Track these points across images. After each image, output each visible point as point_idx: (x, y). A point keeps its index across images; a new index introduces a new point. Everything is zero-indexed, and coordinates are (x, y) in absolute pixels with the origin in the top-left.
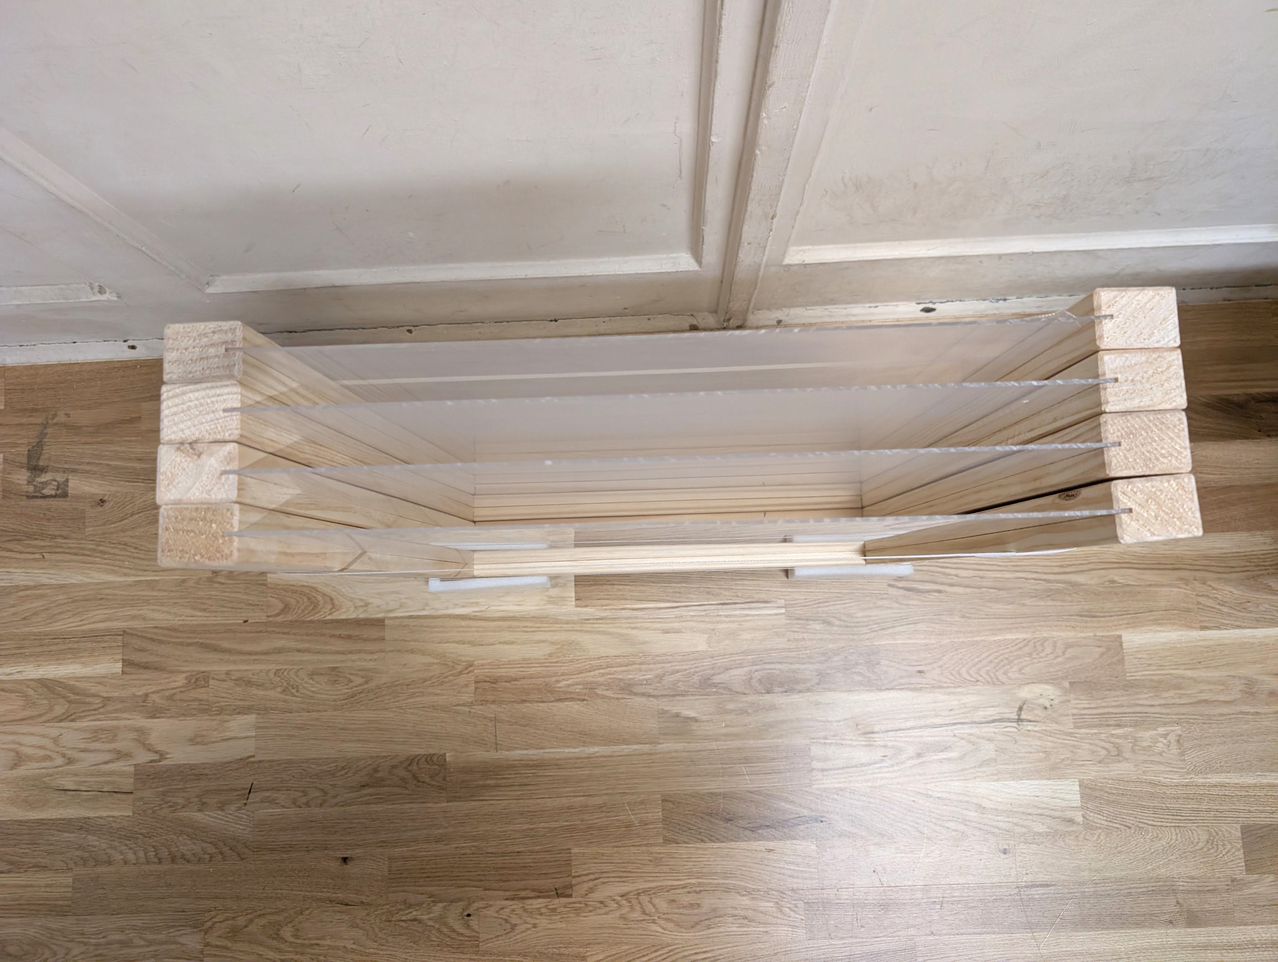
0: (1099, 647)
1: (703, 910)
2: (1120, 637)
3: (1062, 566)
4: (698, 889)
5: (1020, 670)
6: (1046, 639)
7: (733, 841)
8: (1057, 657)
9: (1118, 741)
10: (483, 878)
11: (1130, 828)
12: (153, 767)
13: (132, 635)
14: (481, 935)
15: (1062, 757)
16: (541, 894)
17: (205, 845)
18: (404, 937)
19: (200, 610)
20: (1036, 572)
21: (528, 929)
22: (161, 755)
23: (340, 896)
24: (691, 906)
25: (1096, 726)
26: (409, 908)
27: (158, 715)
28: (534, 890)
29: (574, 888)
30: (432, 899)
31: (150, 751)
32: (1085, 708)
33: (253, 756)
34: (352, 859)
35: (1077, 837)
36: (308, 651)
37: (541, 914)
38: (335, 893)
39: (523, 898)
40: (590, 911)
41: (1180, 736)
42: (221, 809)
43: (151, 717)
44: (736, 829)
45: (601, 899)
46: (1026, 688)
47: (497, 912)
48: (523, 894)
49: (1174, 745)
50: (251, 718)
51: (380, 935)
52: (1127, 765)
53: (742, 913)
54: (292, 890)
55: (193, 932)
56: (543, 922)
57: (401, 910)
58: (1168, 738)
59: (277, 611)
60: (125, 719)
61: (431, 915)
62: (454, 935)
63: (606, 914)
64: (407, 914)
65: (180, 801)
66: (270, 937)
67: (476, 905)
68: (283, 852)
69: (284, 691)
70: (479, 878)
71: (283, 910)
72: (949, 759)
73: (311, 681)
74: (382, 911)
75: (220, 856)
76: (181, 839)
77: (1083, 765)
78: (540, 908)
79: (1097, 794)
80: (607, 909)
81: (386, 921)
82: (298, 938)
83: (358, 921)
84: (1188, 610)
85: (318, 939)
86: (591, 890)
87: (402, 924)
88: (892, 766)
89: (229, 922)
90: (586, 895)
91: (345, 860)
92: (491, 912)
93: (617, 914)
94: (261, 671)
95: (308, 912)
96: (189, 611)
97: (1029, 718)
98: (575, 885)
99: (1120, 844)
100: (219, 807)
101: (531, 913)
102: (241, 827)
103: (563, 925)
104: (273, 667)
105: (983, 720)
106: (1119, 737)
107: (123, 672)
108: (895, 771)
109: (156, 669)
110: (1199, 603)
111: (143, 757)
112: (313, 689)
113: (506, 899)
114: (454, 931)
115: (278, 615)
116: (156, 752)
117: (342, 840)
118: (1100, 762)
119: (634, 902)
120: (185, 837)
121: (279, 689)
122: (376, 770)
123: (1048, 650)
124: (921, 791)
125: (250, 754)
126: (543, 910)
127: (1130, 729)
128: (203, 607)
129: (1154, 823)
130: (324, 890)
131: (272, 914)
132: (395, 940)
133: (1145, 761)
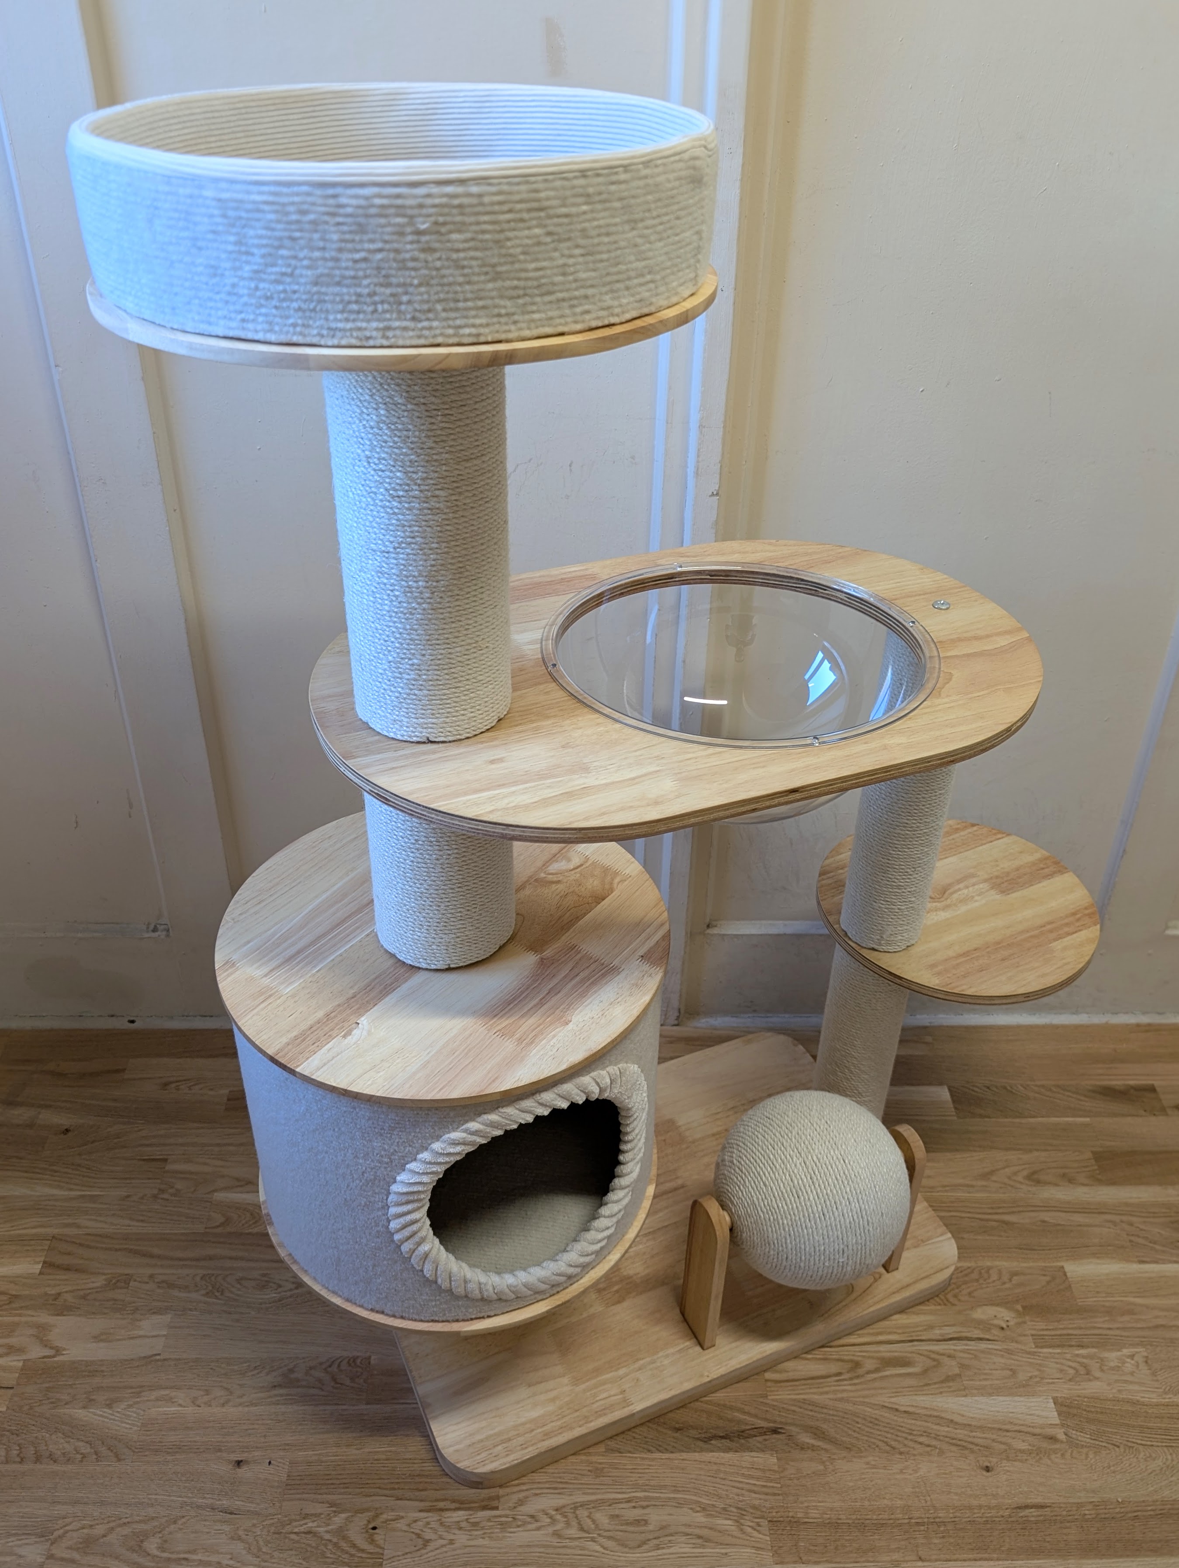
0: (1044, 1275)
1: (651, 1527)
2: (1063, 1267)
3: (992, 1208)
4: (645, 1504)
5: (970, 1294)
6: (989, 1269)
7: (683, 1451)
8: (1004, 1283)
9: (1084, 1360)
10: (396, 1486)
11: (1118, 1447)
12: (45, 1362)
13: (61, 1240)
14: (386, 1552)
15: (1030, 1375)
16: (462, 1506)
17: (81, 1444)
18: (294, 1552)
19: (138, 1221)
20: (969, 1212)
21: (442, 1546)
22: (57, 1351)
23: (225, 1503)
24: (638, 1522)
25: (1058, 1346)
26: (304, 1518)
27: (65, 1313)
28: (454, 1501)
29: (502, 1500)
30: (334, 1509)
31: (46, 1346)
32: (1043, 1330)
33: (159, 1354)
34: (247, 1462)
35: (1063, 1455)
36: (242, 1259)
37: (460, 1529)
38: (220, 1500)
39: (442, 1510)
40: (518, 1526)
41: (1147, 1357)
42: (109, 1406)
43: (58, 1315)
44: (686, 1439)
45: (532, 1512)
46: (979, 1310)
47: (409, 1525)
48: (441, 1505)
49: (1142, 1366)
50: (167, 1318)
51: (264, 1550)
52: (1098, 1383)
53: (697, 1531)
54: (169, 1496)
55: (36, 1542)
56: (461, 1538)
57: (296, 1521)
58: (1136, 1358)
59: (218, 1224)
60: (29, 1315)
61: (330, 1527)
62: (353, 1551)
63: (538, 1529)
64: (301, 1526)
65: (66, 1397)
66: (132, 1550)
67: (384, 1516)
68: (168, 1453)
69: (208, 1293)
70: (393, 1486)
71: (153, 1518)
72: (909, 1374)
73: (239, 1286)
74: (272, 1521)
75: (95, 1457)
76: (54, 1437)
77: (1053, 1383)
78: (458, 1522)
79: (1075, 1411)
80: (539, 1524)
81: (274, 1533)
82: (164, 1551)
83: (241, 1533)
84: (1122, 1247)
85: (186, 1553)
86: (521, 1502)
87: (293, 1536)
88: (851, 1379)
89: (85, 1531)
90: (515, 1507)
91: (239, 1463)
92: (401, 1525)
93: (550, 1530)
94: (188, 1275)
95: (184, 1520)
96: (127, 1222)
97: (987, 1337)
98: (503, 1496)
99: (1111, 1464)
100: (107, 1405)
101: (448, 1528)
102: (128, 1426)
103: (486, 1542)
104: (201, 1272)
105: (940, 1338)
106: (1083, 1357)
107: (41, 1273)
108: (855, 1384)
109: (76, 1270)
110: (1131, 1241)
111: (36, 1352)
112: (239, 1292)
113: (420, 1511)
114: (354, 1546)
115: (218, 1227)
116: (51, 1348)
117: (239, 1442)
118: (1070, 1380)
119: (570, 1515)
120: (60, 1435)
121: (204, 1292)
122: (291, 1371)
123: (995, 1277)
124: (886, 1404)
125: (155, 1353)
126: (463, 1524)
127: (1094, 1350)
128: (141, 1218)
129: (1143, 1442)
130: (208, 1496)
131: (140, 1522)
132: (281, 1555)
133: (1117, 1381)
